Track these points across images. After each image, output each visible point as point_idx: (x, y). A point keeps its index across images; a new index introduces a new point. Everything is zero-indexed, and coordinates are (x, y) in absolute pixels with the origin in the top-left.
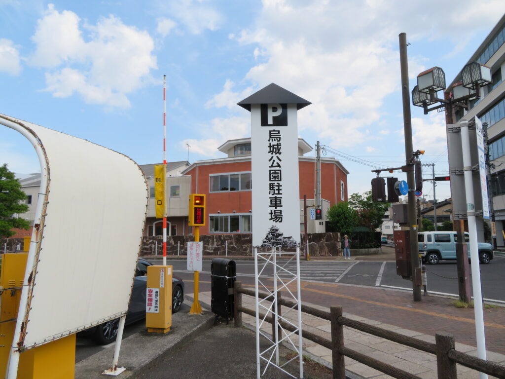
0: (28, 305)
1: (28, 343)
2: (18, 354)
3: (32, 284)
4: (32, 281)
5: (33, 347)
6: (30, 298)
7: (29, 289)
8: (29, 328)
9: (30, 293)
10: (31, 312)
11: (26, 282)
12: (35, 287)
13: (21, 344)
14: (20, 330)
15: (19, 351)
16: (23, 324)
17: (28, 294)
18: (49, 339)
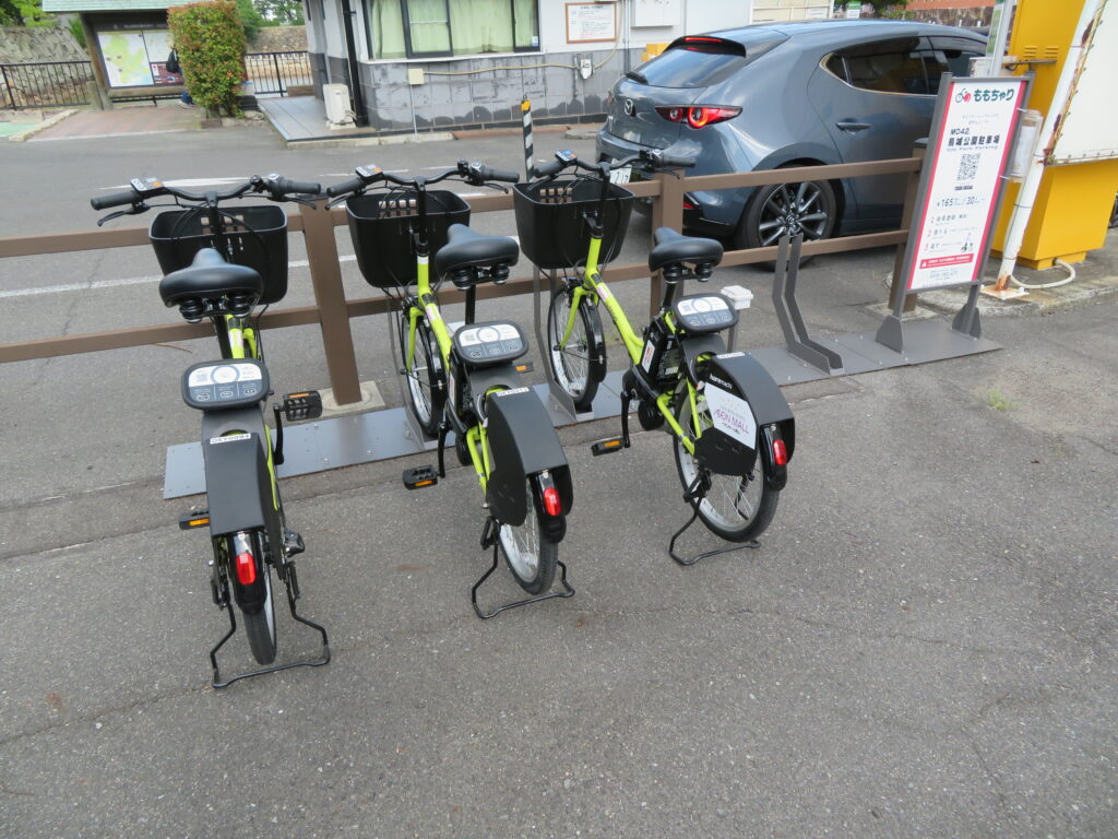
0: (1074, 83)
1: (1060, 155)
2: (1041, 166)
3: (1087, 44)
4: (1089, 39)
5: (1066, 162)
6: (1078, 72)
7: (1081, 53)
8: (1065, 128)
9: (1081, 61)
10: (1075, 98)
11: (1077, 40)
12: (1091, 50)
13: (1049, 151)
14: (1053, 128)
15: (1045, 163)
16: (1059, 117)
17: (1078, 64)
18: (1090, 156)
